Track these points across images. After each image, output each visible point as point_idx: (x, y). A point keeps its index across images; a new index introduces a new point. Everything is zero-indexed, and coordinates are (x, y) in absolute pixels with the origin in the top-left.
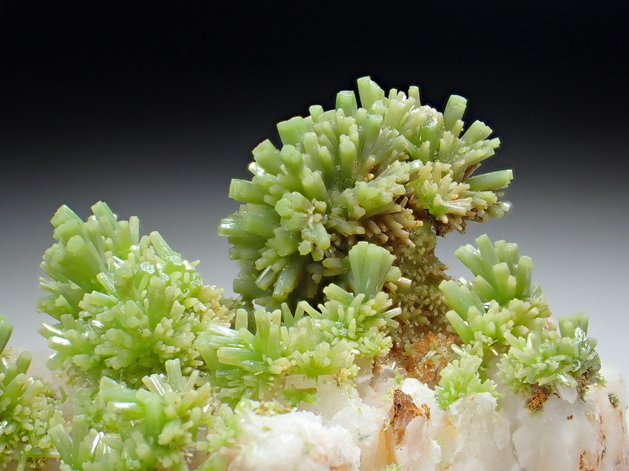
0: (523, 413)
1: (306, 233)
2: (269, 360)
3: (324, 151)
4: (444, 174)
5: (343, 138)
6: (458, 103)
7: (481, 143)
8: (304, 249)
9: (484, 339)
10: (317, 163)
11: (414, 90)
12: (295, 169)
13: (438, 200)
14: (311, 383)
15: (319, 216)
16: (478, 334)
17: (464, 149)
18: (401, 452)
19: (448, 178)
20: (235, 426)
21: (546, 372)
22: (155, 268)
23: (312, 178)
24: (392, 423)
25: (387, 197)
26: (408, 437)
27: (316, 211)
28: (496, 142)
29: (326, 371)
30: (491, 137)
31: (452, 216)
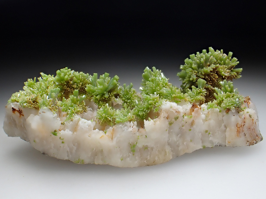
0: (225, 113)
1: (192, 76)
2: (172, 95)
3: (198, 61)
4: (225, 68)
5: (202, 59)
6: (231, 53)
7: (234, 62)
8: (191, 79)
9: (220, 99)
10: (197, 63)
11: (222, 50)
12: (191, 64)
13: (223, 73)
14: (180, 100)
15: (195, 73)
16: (219, 98)
17: (231, 63)
18: (193, 113)
19: (226, 69)
20: (161, 102)
21: (229, 106)
22: (159, 78)
23: (194, 66)
24: (192, 108)
25: (209, 71)
26: (194, 111)
27: (195, 72)
28: (238, 62)
29: (182, 98)
30: (237, 61)
31: (226, 76)
